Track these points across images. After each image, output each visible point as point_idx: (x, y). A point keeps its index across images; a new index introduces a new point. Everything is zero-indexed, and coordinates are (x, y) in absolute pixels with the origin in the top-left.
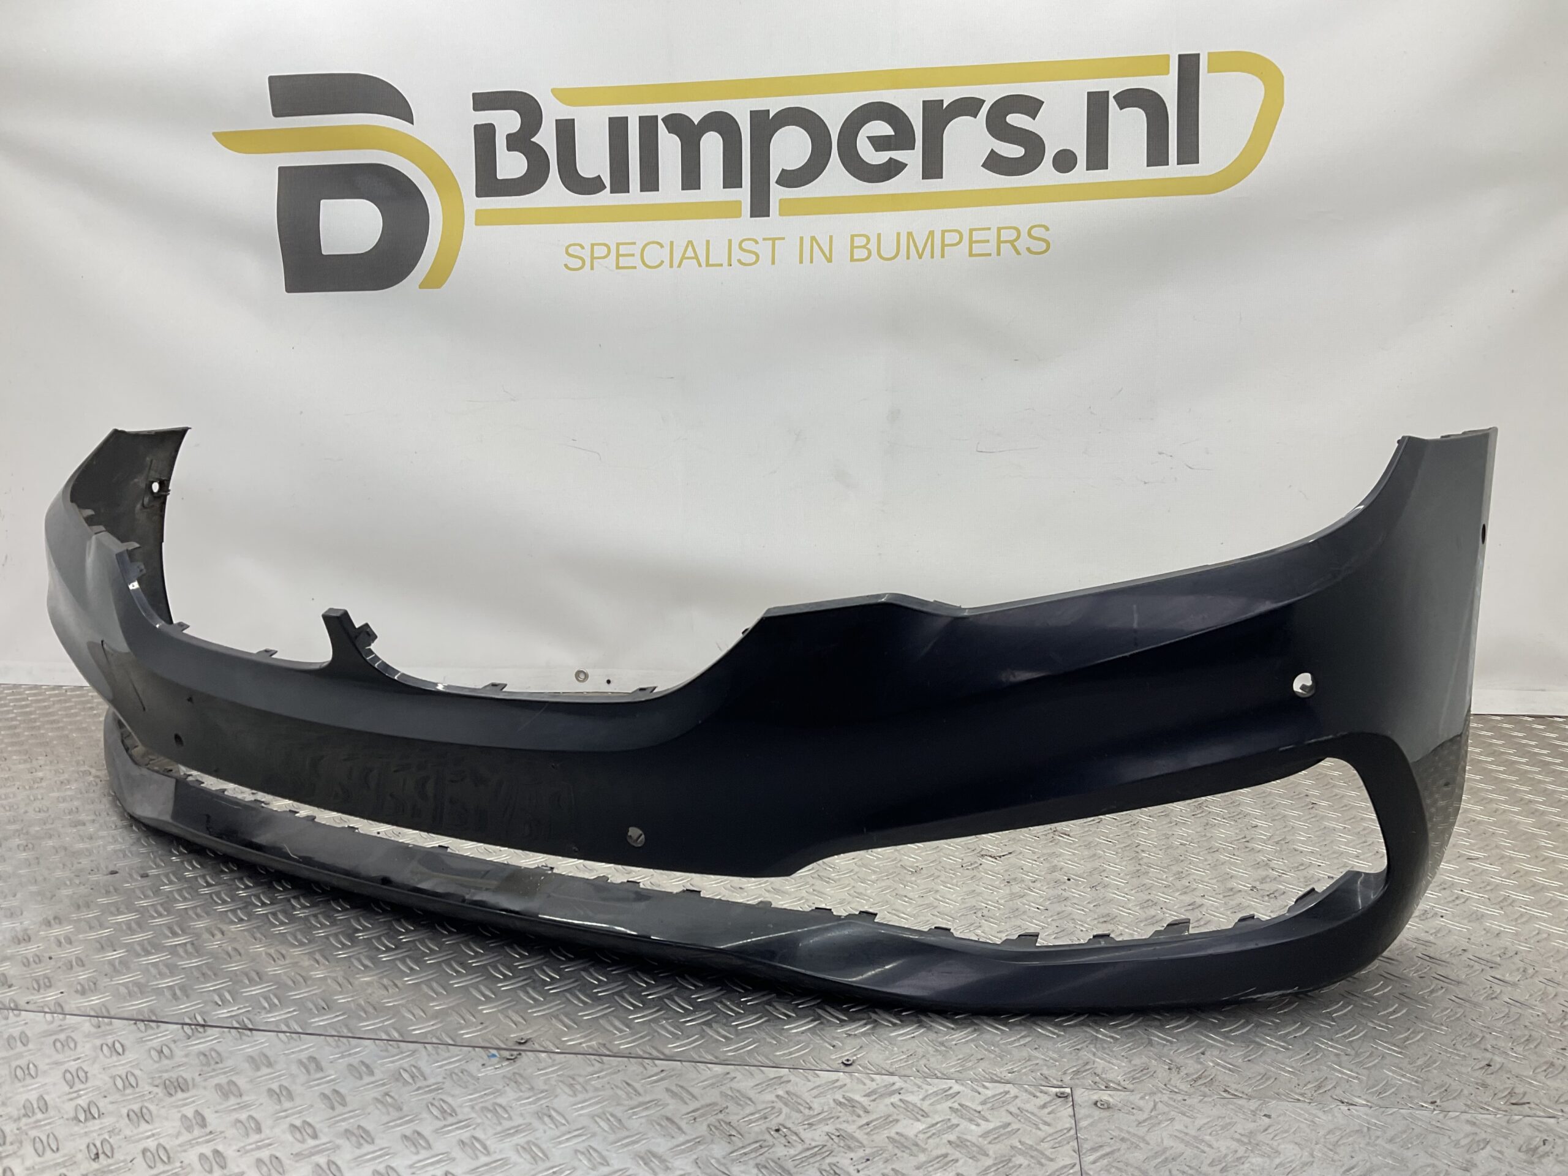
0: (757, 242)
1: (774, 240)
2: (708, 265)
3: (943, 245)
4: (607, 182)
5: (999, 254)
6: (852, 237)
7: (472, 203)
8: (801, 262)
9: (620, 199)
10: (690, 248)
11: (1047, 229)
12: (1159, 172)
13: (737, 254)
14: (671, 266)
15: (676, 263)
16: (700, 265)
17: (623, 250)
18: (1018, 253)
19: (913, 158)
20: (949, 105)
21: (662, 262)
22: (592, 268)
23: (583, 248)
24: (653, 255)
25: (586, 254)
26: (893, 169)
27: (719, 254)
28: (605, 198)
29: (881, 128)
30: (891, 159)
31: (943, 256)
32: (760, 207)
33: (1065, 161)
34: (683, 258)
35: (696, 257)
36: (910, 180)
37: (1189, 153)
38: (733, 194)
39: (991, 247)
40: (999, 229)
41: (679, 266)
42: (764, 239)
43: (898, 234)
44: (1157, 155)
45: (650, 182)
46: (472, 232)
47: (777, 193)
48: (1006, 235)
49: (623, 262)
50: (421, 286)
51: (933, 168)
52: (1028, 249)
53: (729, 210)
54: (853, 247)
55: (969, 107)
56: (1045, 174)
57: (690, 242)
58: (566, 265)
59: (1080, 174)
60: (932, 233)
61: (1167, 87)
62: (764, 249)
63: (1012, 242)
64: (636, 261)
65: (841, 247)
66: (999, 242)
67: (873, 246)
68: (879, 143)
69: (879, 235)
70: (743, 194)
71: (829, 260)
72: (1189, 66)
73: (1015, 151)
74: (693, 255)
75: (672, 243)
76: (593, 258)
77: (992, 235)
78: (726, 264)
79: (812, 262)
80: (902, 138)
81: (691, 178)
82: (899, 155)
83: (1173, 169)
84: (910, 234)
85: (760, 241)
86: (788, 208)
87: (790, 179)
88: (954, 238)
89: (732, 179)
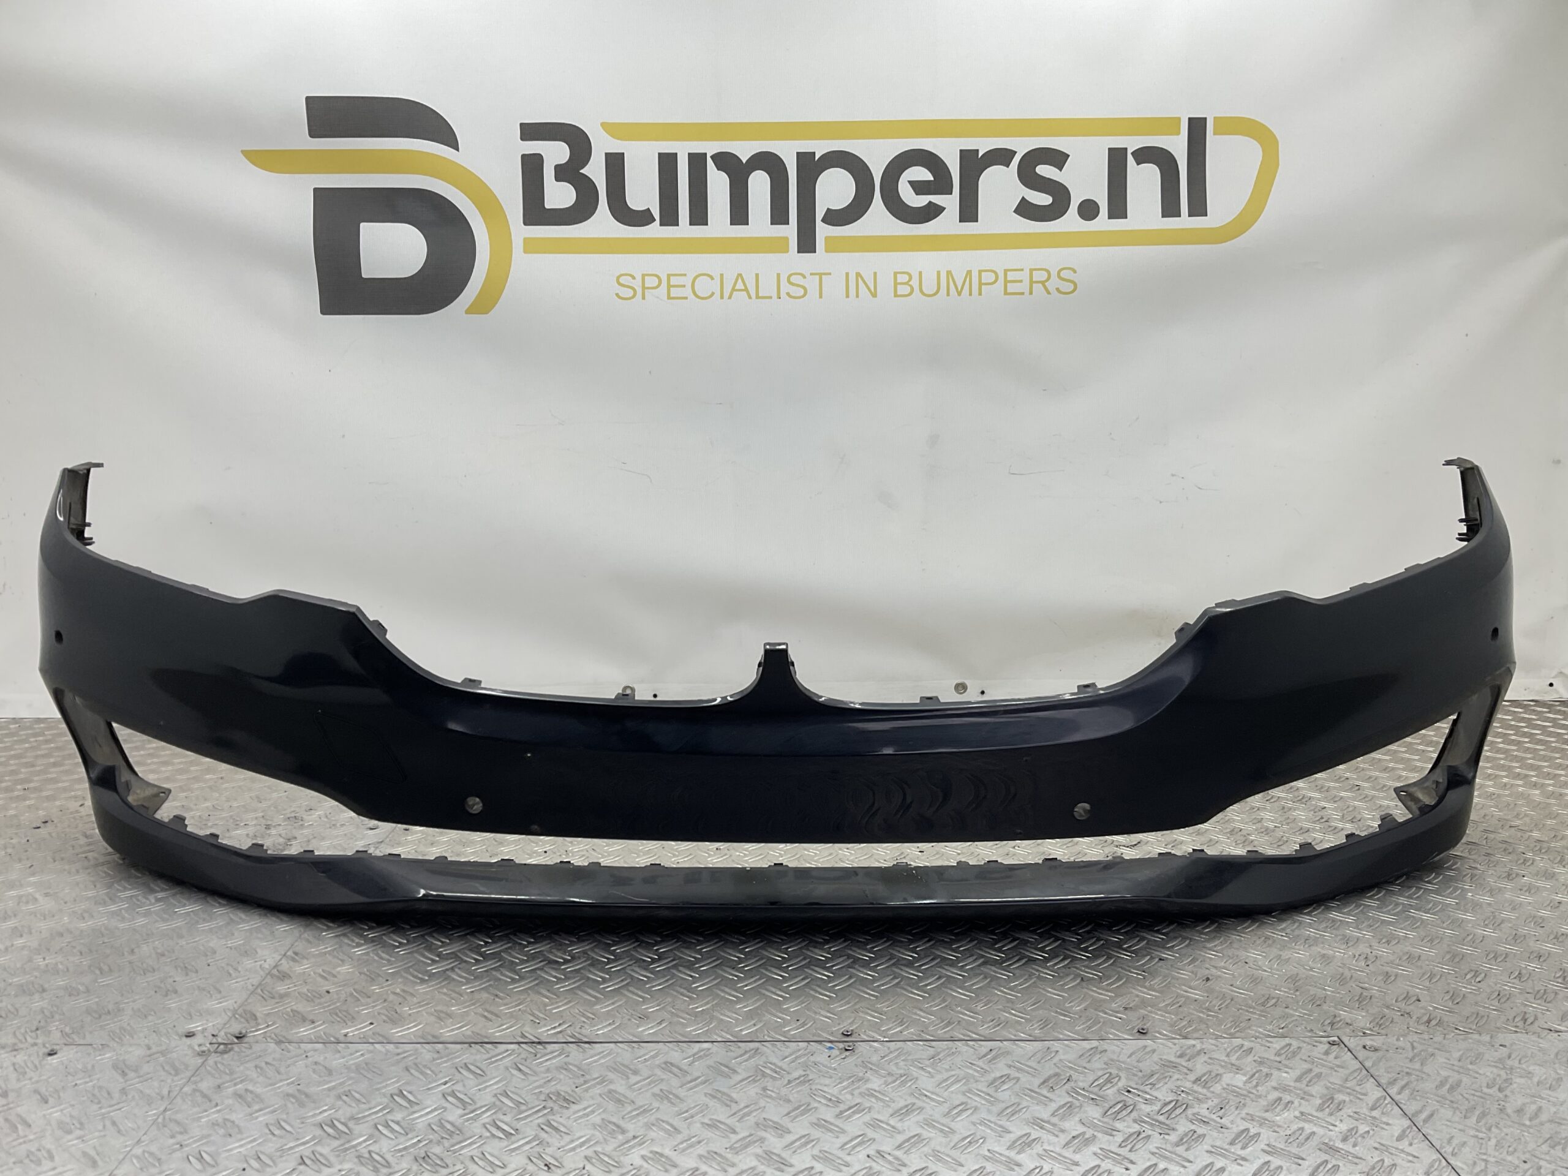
0: (804, 277)
1: (821, 275)
2: (758, 297)
3: (981, 284)
4: (657, 216)
5: (1031, 293)
6: (895, 274)
7: (520, 232)
8: (848, 296)
9: (669, 231)
10: (740, 281)
11: (1075, 272)
12: (1172, 223)
13: (785, 287)
14: (722, 297)
15: (726, 295)
16: (750, 297)
17: (674, 281)
18: (1049, 293)
19: (951, 202)
20: (983, 155)
21: (713, 294)
22: (644, 298)
23: (634, 278)
24: (704, 286)
25: (637, 284)
26: (932, 212)
27: (768, 287)
28: (655, 230)
29: (922, 174)
30: (930, 202)
31: (980, 294)
32: (807, 244)
33: (1088, 210)
34: (734, 290)
35: (746, 290)
36: (948, 222)
37: (1198, 208)
38: (780, 230)
39: (1024, 287)
40: (1031, 270)
41: (730, 298)
42: (811, 274)
43: (939, 273)
44: (1170, 208)
45: (699, 216)
47: (822, 230)
48: (1040, 276)
49: (674, 292)
50: (468, 312)
51: (969, 212)
52: (1058, 289)
53: (777, 246)
54: (896, 284)
55: (1002, 157)
56: (1071, 221)
57: (740, 275)
58: (617, 295)
59: (1102, 222)
60: (969, 272)
61: (1178, 146)
62: (812, 284)
63: (1043, 283)
64: (687, 292)
65: (885, 284)
66: (1032, 282)
67: (915, 282)
68: (919, 187)
69: (920, 273)
70: (791, 231)
71: (874, 295)
72: (1197, 128)
73: (1043, 199)
74: (743, 288)
75: (722, 275)
76: (644, 288)
77: (1025, 276)
78: (775, 295)
79: (857, 296)
80: (941, 183)
81: (739, 214)
82: (937, 199)
83: (1185, 221)
84: (949, 273)
85: (808, 275)
86: (834, 246)
87: (834, 218)
88: (991, 277)
89: (779, 216)
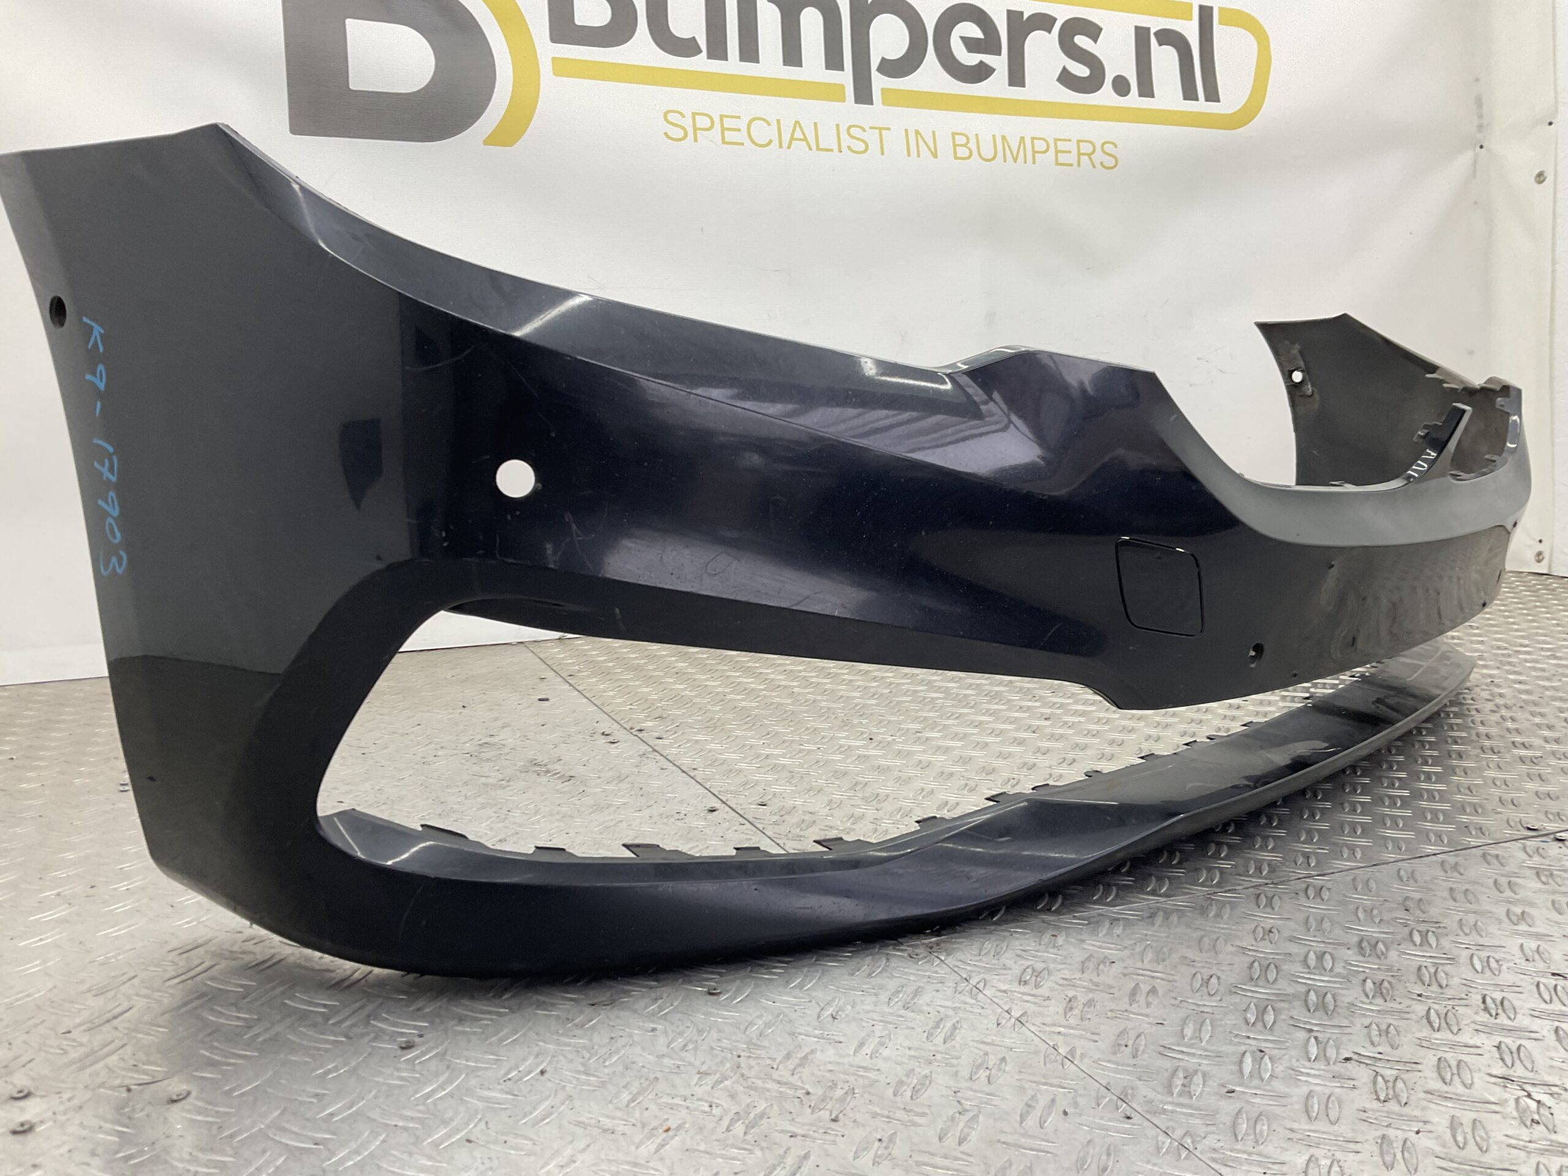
0: (864, 130)
1: (880, 129)
2: (818, 149)
3: (1034, 152)
4: (703, 45)
5: (1079, 165)
6: (954, 134)
7: (547, 50)
8: (909, 155)
9: (716, 66)
10: (798, 129)
11: (1116, 147)
12: (1190, 106)
13: (846, 141)
14: (781, 146)
15: (785, 144)
16: (810, 149)
17: (727, 123)
18: (1094, 167)
19: (999, 63)
20: (1030, 17)
21: (770, 142)
22: (696, 140)
23: (683, 116)
24: (761, 132)
25: (687, 123)
26: (982, 73)
27: (828, 139)
28: (701, 63)
29: (972, 30)
30: (981, 62)
31: (1034, 163)
32: (863, 94)
33: (1121, 86)
34: (792, 139)
35: (805, 139)
36: (997, 85)
37: (1212, 95)
38: (834, 76)
39: (1072, 158)
40: (1079, 141)
41: (789, 147)
42: (871, 128)
43: (994, 136)
44: (1189, 93)
45: (750, 52)
46: (550, 85)
47: (879, 82)
48: (1086, 148)
49: (729, 136)
50: (486, 142)
51: (1017, 77)
52: (1102, 163)
53: (833, 93)
54: (955, 146)
55: (1044, 22)
56: (1106, 95)
57: (797, 122)
58: (666, 134)
59: (1133, 98)
60: (1022, 138)
61: (1191, 31)
62: (872, 137)
63: (1089, 155)
64: (742, 137)
65: (945, 146)
66: (1080, 154)
67: (973, 145)
68: (971, 45)
69: (977, 135)
70: (845, 77)
71: (935, 156)
72: (1206, 14)
73: (1081, 71)
74: (802, 137)
75: (778, 121)
76: (695, 129)
77: (1072, 146)
78: (836, 148)
79: (919, 156)
80: (988, 44)
81: (792, 54)
82: (989, 59)
83: (1201, 105)
84: (1004, 138)
85: (867, 128)
86: (893, 98)
87: (891, 68)
88: (1042, 145)
89: (833, 61)
